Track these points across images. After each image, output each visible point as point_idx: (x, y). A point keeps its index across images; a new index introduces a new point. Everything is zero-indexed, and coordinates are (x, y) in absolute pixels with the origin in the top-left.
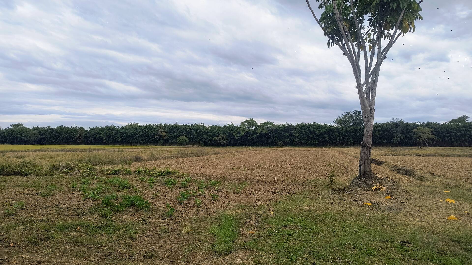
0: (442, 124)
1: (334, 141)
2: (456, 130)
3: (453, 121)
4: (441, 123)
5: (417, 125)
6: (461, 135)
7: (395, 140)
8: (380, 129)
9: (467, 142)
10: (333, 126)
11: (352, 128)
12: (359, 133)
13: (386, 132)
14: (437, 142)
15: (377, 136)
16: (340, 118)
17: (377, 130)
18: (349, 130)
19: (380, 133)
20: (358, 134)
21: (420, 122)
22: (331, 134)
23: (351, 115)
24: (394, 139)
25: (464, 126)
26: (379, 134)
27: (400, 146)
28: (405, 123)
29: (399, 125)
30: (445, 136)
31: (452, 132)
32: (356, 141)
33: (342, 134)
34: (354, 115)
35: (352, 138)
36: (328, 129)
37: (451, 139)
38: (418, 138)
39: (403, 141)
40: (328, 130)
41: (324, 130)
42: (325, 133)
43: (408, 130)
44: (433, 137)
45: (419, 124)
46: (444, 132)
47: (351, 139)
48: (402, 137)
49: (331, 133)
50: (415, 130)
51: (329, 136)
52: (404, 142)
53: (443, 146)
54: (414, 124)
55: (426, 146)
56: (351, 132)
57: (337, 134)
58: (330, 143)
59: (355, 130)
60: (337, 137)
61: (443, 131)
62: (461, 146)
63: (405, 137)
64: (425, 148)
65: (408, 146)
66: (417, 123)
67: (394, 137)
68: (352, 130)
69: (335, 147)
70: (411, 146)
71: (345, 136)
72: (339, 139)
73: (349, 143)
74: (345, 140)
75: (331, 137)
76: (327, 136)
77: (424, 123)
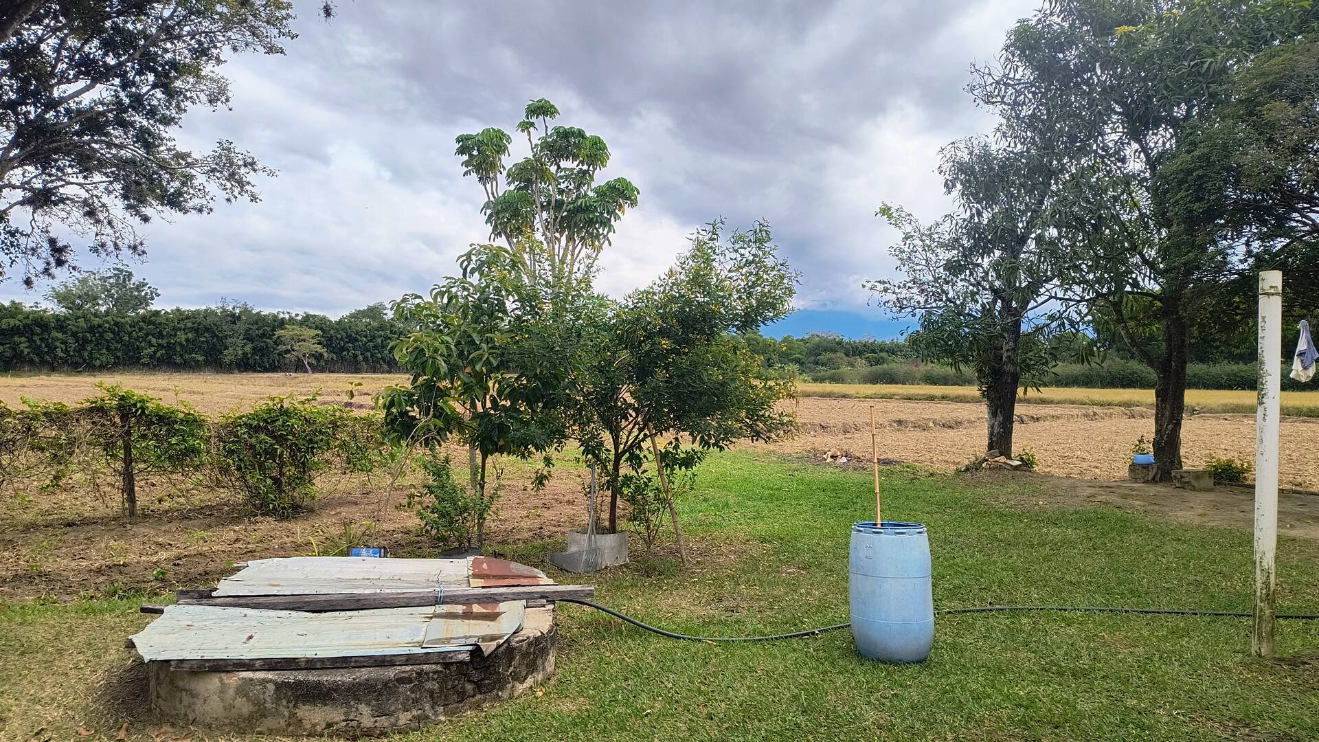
0: (337, 319)
1: (47, 357)
2: (365, 336)
3: (357, 315)
4: (334, 317)
5: (283, 322)
6: (375, 347)
7: (228, 356)
8: (189, 325)
9: (385, 362)
10: (45, 311)
11: (109, 318)
12: (130, 334)
13: (206, 334)
14: (327, 362)
15: (180, 344)
16: (66, 287)
17: (180, 329)
18: (100, 326)
19: (190, 335)
20: (127, 338)
21: (288, 313)
22: (38, 335)
23: (104, 279)
24: (226, 352)
25: (381, 328)
26: (187, 340)
27: (240, 372)
28: (254, 312)
29: (239, 318)
30: (343, 349)
31: (357, 340)
32: (118, 357)
33: (74, 335)
34: (111, 281)
35: (108, 349)
36: (28, 318)
37: (355, 356)
38: (287, 352)
39: (248, 359)
40: (25, 321)
41: (12, 322)
42: (14, 331)
43: (261, 331)
44: (319, 348)
45: (287, 316)
46: (342, 339)
47: (104, 351)
48: (248, 348)
49: (38, 330)
50: (279, 332)
51: (30, 340)
52: (251, 361)
53: (338, 372)
54: (275, 317)
55: (306, 371)
56: (105, 331)
57: (60, 335)
58: (31, 362)
59: (116, 324)
60: (58, 344)
61: (339, 336)
62: (374, 372)
63: (254, 349)
64: (301, 376)
65: (260, 372)
66: (281, 316)
67: (227, 348)
68: (107, 325)
69: (49, 375)
70: (266, 370)
71: (86, 341)
72: (66, 351)
73: (98, 363)
74: (86, 354)
75: (38, 343)
76: (23, 339)
77: (297, 315)
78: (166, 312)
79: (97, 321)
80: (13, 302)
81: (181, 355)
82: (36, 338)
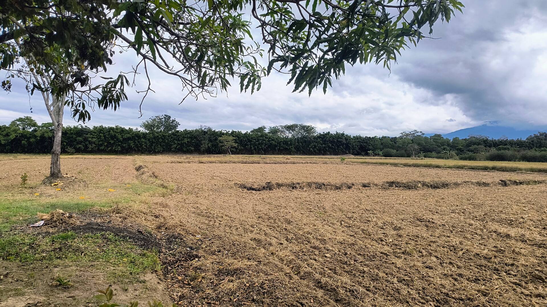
0: (244, 133)
1: (140, 148)
2: (255, 140)
3: (254, 131)
4: (243, 132)
5: (223, 134)
6: (259, 144)
7: (203, 147)
8: (189, 136)
9: (263, 150)
10: (139, 131)
11: (161, 134)
12: (168, 139)
13: (195, 139)
14: (240, 150)
15: (185, 143)
16: (148, 122)
17: (185, 137)
18: (158, 137)
19: (189, 140)
20: (167, 141)
21: (226, 131)
22: (137, 140)
23: (160, 119)
25: (262, 136)
26: (188, 142)
27: (208, 154)
28: (213, 130)
29: (207, 133)
30: (246, 145)
31: (252, 141)
32: (164, 148)
33: (149, 140)
34: (163, 120)
35: (160, 145)
36: (133, 134)
37: (251, 148)
38: (223, 146)
41: (128, 135)
42: (129, 139)
43: (215, 138)
44: (236, 145)
48: (209, 145)
49: (137, 138)
50: (220, 138)
51: (134, 142)
52: (211, 150)
53: (244, 154)
54: (221, 132)
55: (230, 154)
56: (159, 139)
57: (144, 140)
58: (135, 150)
59: (163, 136)
60: (143, 143)
61: (245, 140)
62: (259, 154)
63: (212, 145)
65: (215, 154)
66: (223, 131)
67: (202, 145)
68: (160, 136)
69: (141, 155)
70: (217, 154)
71: (153, 142)
72: (146, 146)
73: (157, 150)
74: (153, 147)
75: (137, 143)
76: (132, 142)
77: (229, 131)
78: (181, 131)
79: (156, 135)
80: (129, 128)
81: (186, 148)
82: (136, 141)
